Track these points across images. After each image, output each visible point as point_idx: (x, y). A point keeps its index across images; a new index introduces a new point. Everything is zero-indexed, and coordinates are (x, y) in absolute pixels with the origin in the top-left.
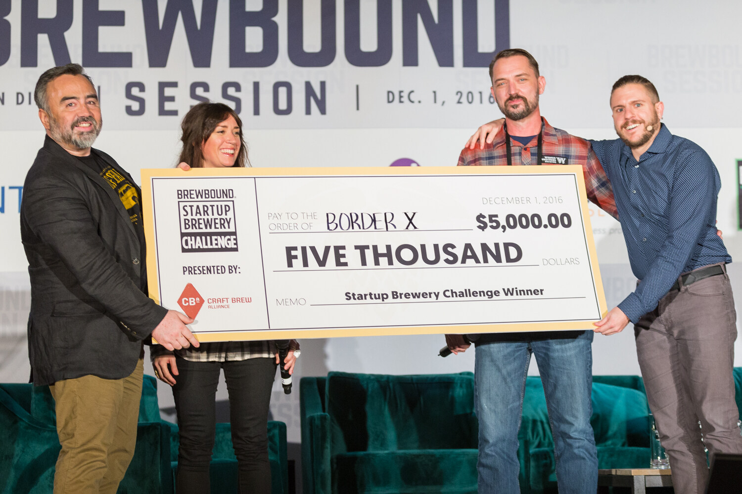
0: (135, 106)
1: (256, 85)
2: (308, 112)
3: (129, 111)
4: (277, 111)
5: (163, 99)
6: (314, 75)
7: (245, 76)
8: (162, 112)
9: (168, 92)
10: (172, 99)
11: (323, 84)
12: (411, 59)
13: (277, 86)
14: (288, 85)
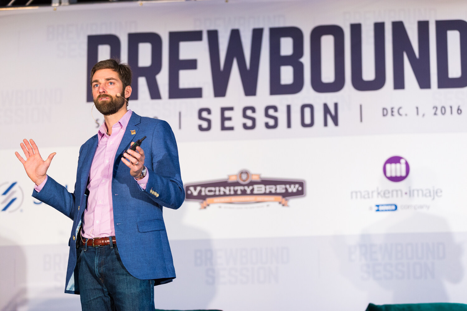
0: (205, 125)
1: (289, 107)
2: (326, 124)
3: (201, 128)
4: (304, 125)
5: (224, 119)
6: (330, 98)
7: (281, 101)
8: (223, 128)
9: (227, 114)
10: (229, 119)
11: (336, 105)
12: (399, 84)
13: (303, 107)
14: (311, 107)
